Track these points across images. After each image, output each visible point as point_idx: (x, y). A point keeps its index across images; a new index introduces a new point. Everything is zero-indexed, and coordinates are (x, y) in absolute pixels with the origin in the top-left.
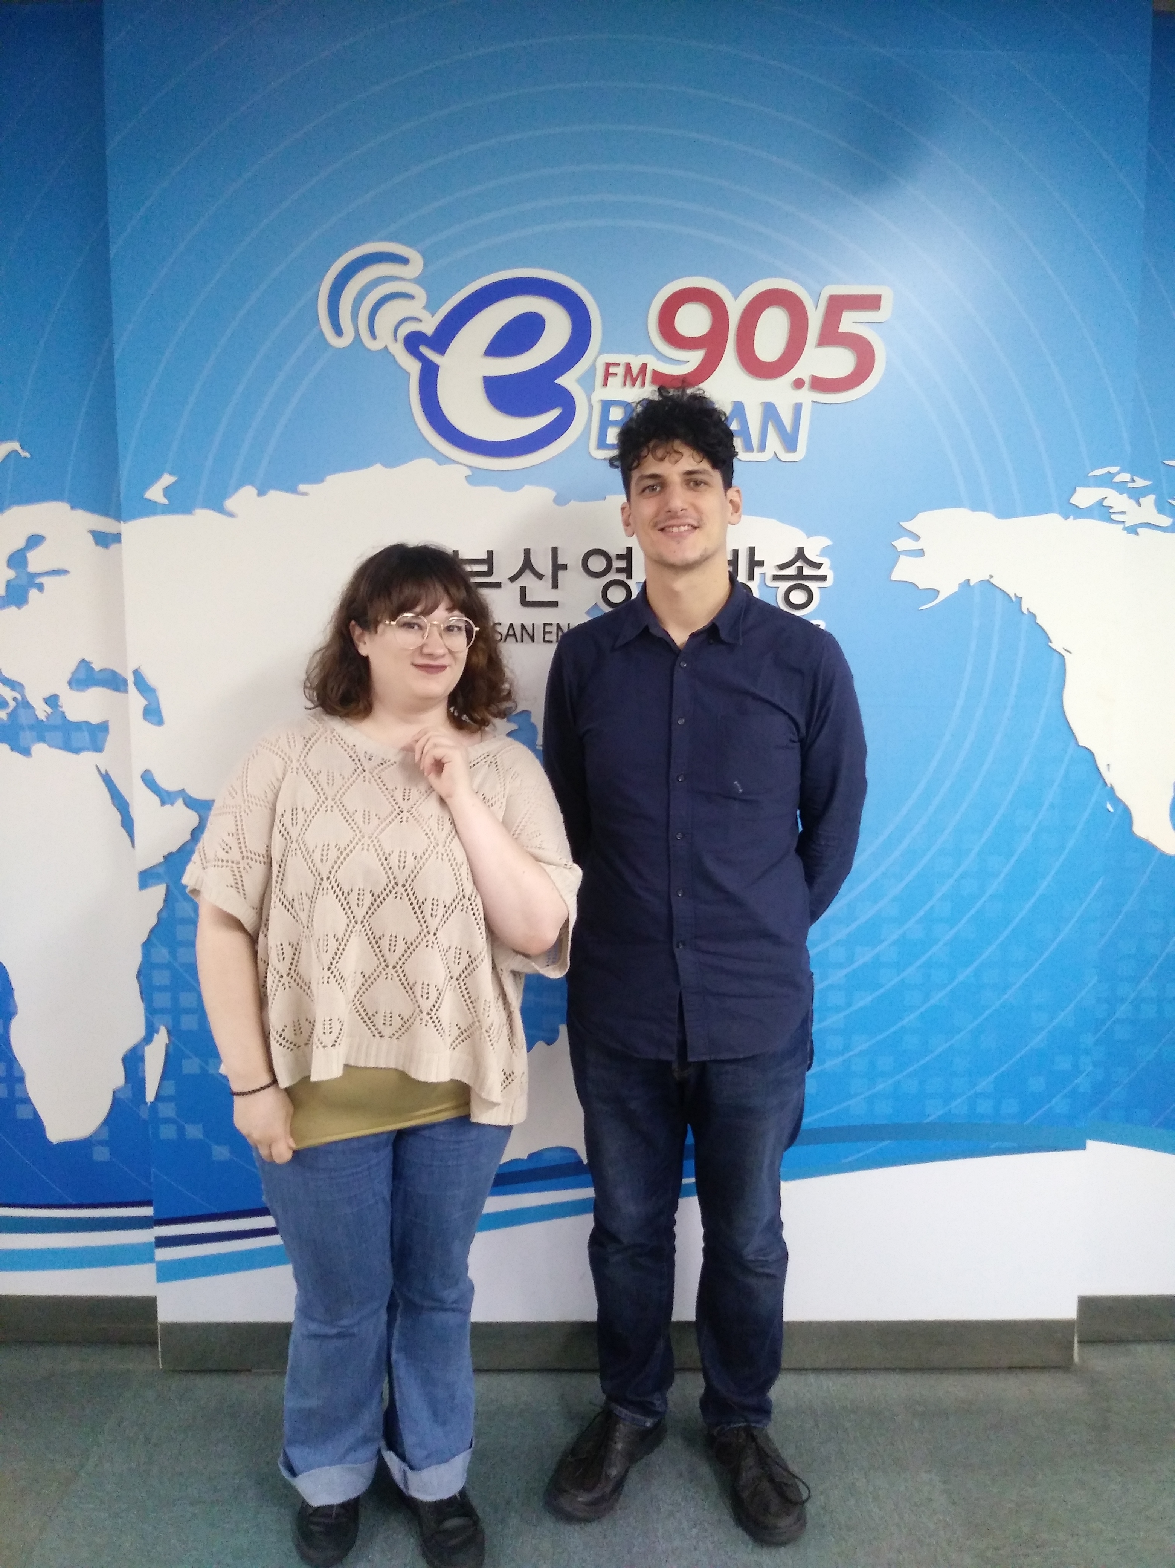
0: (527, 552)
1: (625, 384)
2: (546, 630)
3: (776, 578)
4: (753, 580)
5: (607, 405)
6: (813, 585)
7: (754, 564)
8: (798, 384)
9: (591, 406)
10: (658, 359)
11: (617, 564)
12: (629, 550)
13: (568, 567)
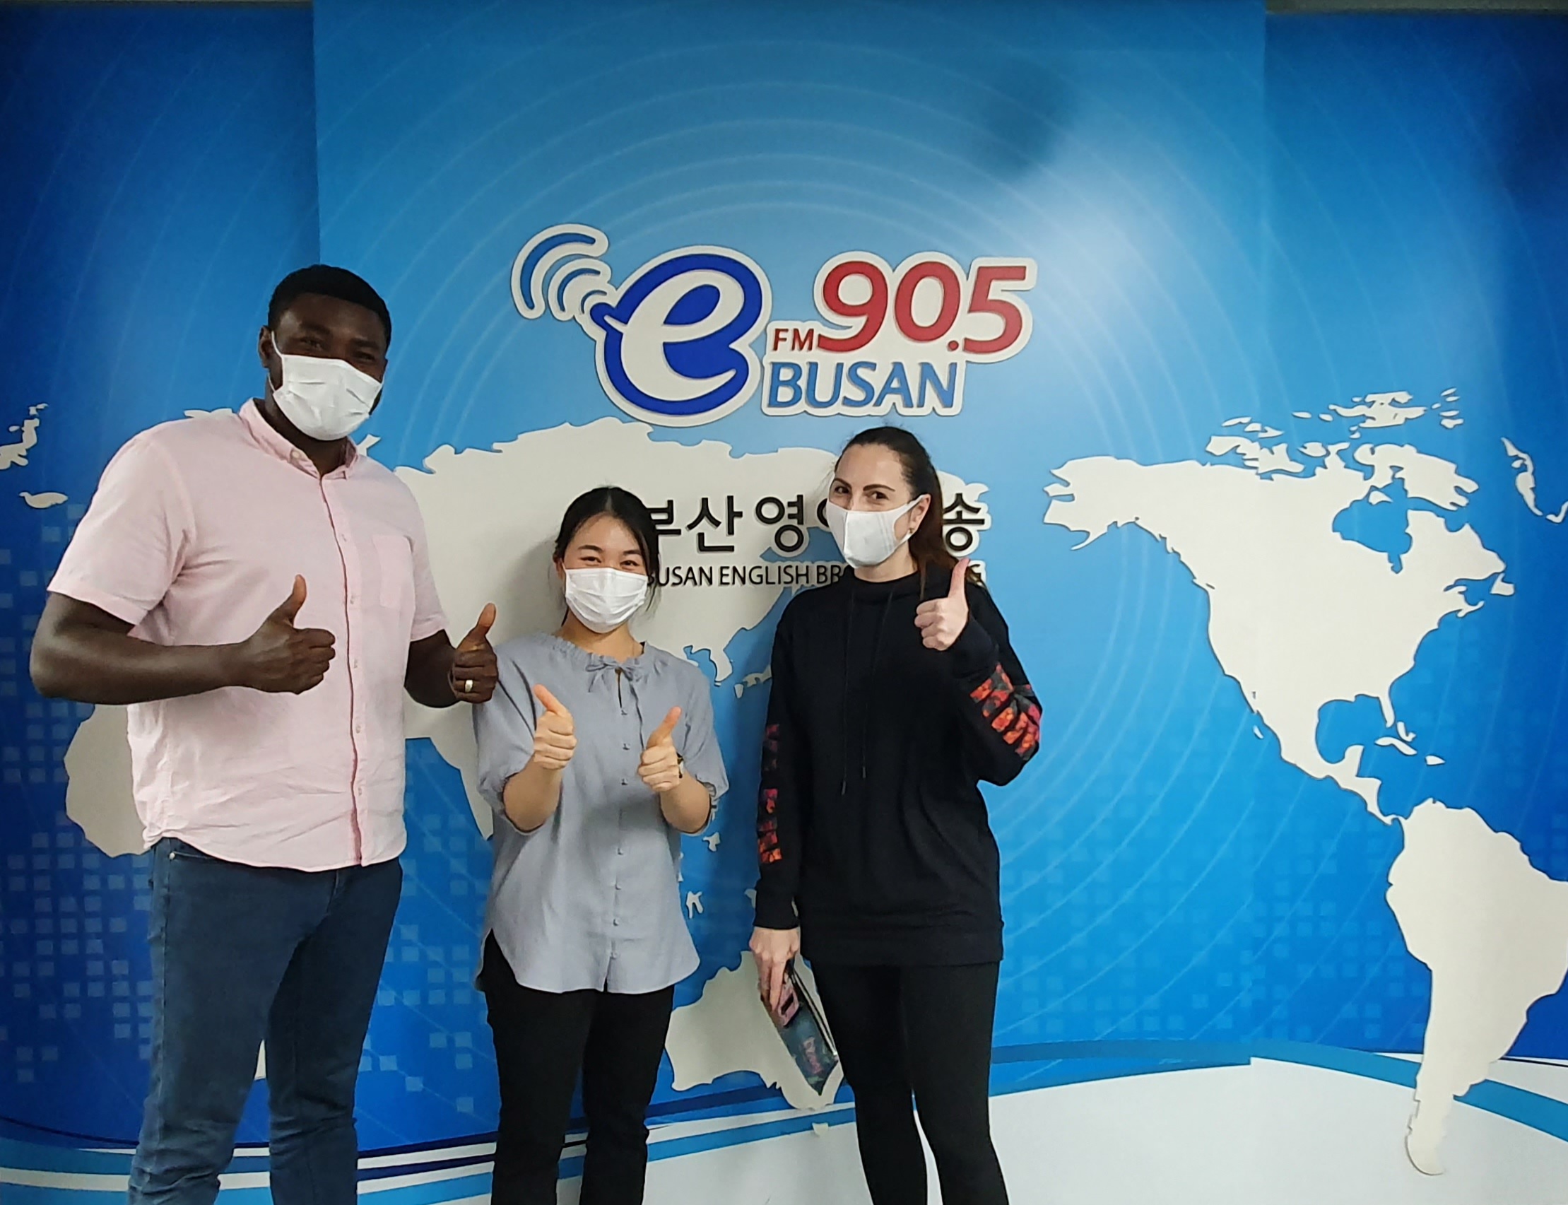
1: (793, 348)
5: (777, 367)
6: (972, 529)
8: (953, 346)
9: (762, 368)
10: (824, 325)
11: (788, 511)
12: (800, 497)
13: (743, 514)
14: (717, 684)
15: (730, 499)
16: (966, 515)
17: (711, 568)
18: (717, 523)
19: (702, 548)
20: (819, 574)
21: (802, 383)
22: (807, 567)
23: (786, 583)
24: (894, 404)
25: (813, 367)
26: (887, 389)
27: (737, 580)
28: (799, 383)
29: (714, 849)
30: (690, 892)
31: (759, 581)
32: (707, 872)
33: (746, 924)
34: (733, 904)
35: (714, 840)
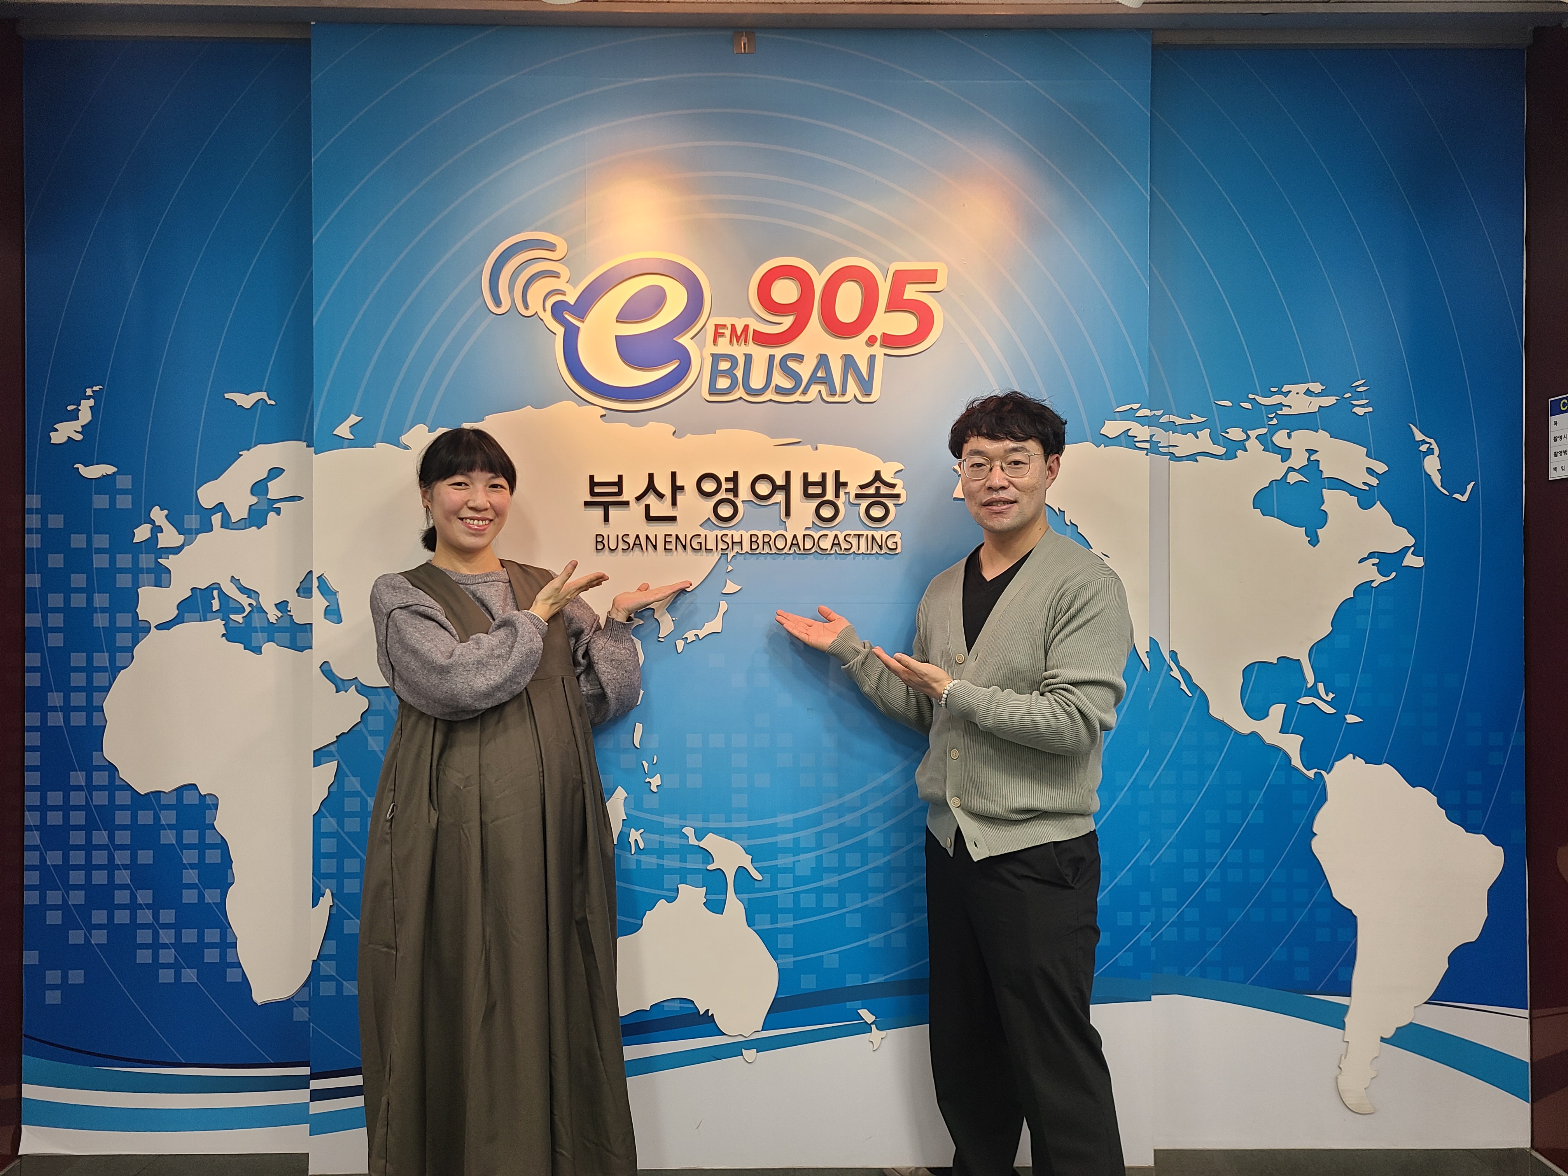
0: (651, 476)
1: (731, 342)
2: (667, 540)
3: (858, 496)
5: (716, 358)
6: (890, 503)
7: (840, 485)
8: (871, 341)
9: (703, 360)
10: (758, 322)
11: (725, 486)
12: (736, 474)
13: (685, 488)
14: (660, 639)
15: (674, 475)
16: (882, 492)
17: (656, 535)
18: (661, 496)
19: (649, 518)
23: (722, 549)
24: (820, 391)
25: (748, 358)
26: (814, 380)
27: (680, 547)
28: (736, 372)
29: (655, 790)
30: (632, 829)
31: (699, 548)
32: (650, 811)
33: (683, 860)
34: (672, 841)
35: (656, 781)
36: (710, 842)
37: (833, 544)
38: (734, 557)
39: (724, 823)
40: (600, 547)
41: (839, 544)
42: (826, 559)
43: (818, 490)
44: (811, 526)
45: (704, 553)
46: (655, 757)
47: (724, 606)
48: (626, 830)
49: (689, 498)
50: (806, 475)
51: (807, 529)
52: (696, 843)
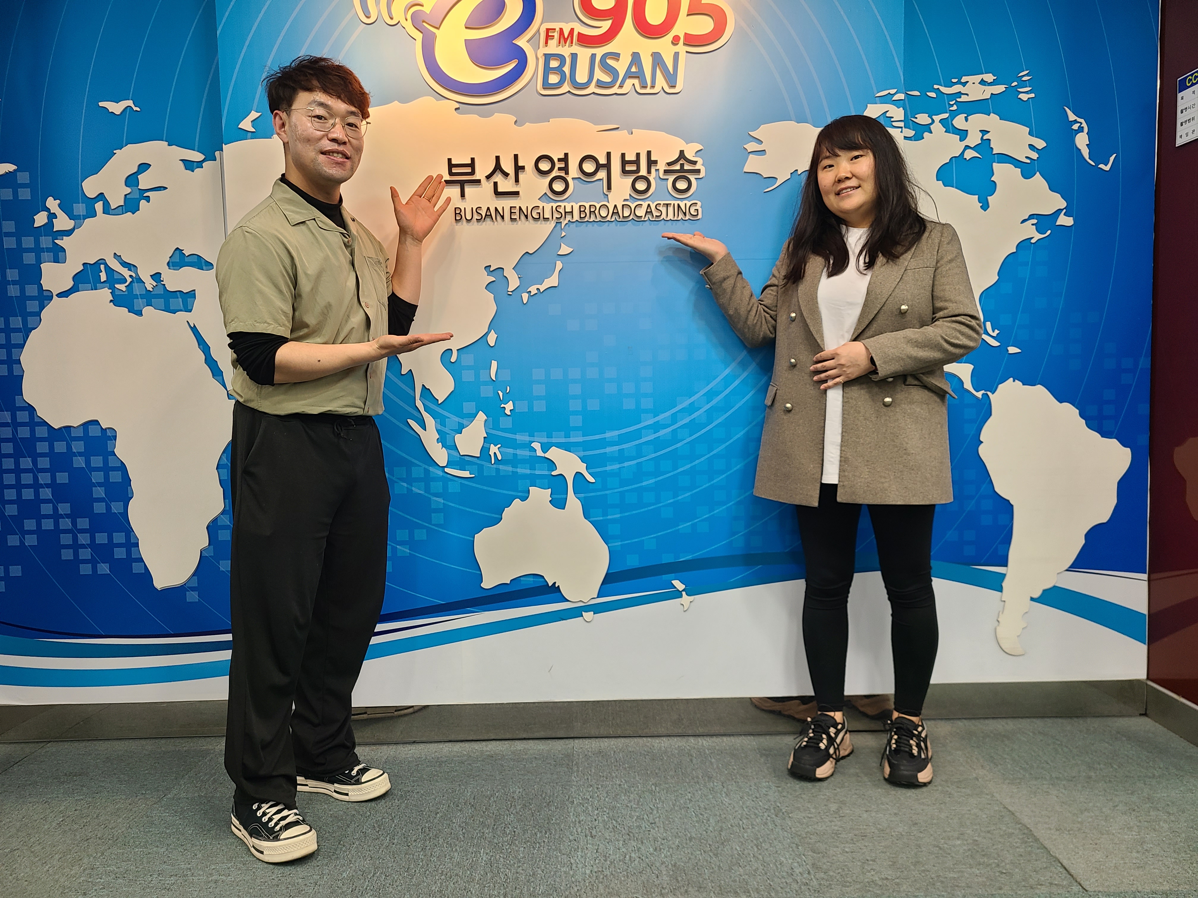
0: (498, 158)
1: (560, 43)
2: (512, 211)
3: (666, 172)
4: (650, 173)
5: (548, 57)
6: (691, 176)
7: (651, 163)
8: (676, 40)
9: (537, 59)
10: (581, 26)
11: (558, 165)
12: (566, 155)
13: (526, 167)
14: (509, 293)
15: (516, 157)
16: (685, 168)
17: (503, 207)
18: (506, 175)
19: (497, 193)
20: (580, 211)
21: (567, 69)
22: (572, 206)
23: (557, 218)
24: (633, 84)
25: (574, 56)
26: (629, 75)
27: (523, 217)
28: (564, 69)
29: (509, 413)
30: (492, 445)
31: (538, 217)
32: (504, 430)
33: (533, 468)
34: (523, 453)
35: (509, 406)
36: (554, 454)
37: (647, 212)
38: (567, 225)
39: (564, 439)
40: (457, 218)
41: (651, 212)
42: (642, 225)
43: (633, 168)
44: (628, 198)
45: (543, 222)
46: (508, 387)
47: (559, 265)
48: (486, 445)
49: (528, 176)
50: (623, 155)
51: (625, 200)
52: (542, 455)
